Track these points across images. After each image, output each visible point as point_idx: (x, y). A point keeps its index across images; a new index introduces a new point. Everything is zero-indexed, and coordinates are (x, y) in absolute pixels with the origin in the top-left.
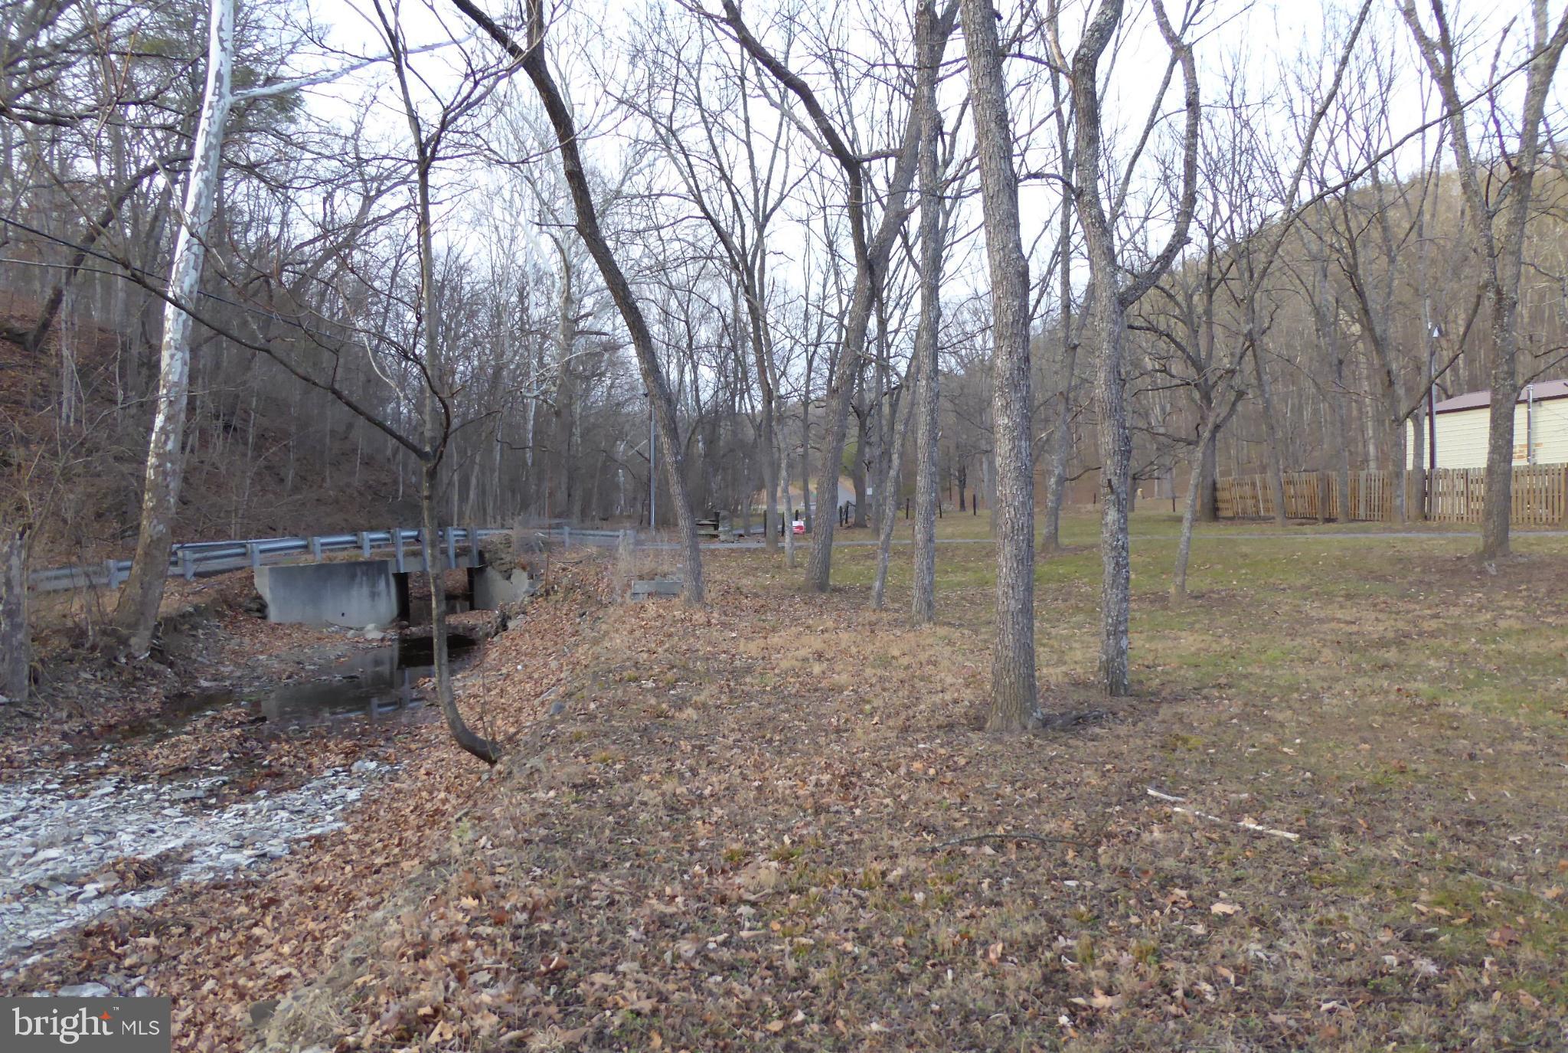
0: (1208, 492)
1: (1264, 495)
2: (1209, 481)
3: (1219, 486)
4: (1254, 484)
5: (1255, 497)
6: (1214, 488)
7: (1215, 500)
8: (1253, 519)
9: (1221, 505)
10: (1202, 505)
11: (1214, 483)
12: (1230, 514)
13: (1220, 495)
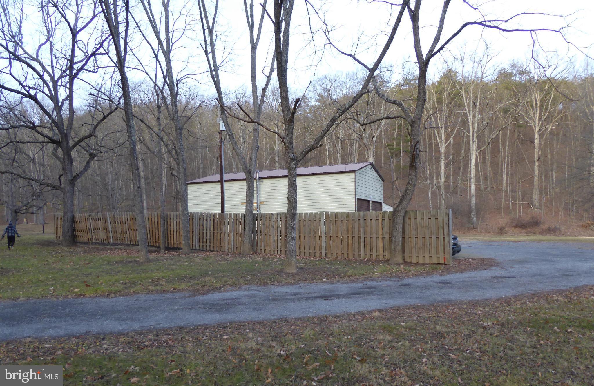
0: (67, 224)
1: (114, 227)
2: (69, 215)
3: (77, 219)
4: (105, 219)
5: (106, 229)
6: (73, 220)
7: (74, 230)
8: (103, 244)
9: (78, 233)
10: (64, 233)
11: (73, 217)
12: (85, 240)
13: (77, 226)
